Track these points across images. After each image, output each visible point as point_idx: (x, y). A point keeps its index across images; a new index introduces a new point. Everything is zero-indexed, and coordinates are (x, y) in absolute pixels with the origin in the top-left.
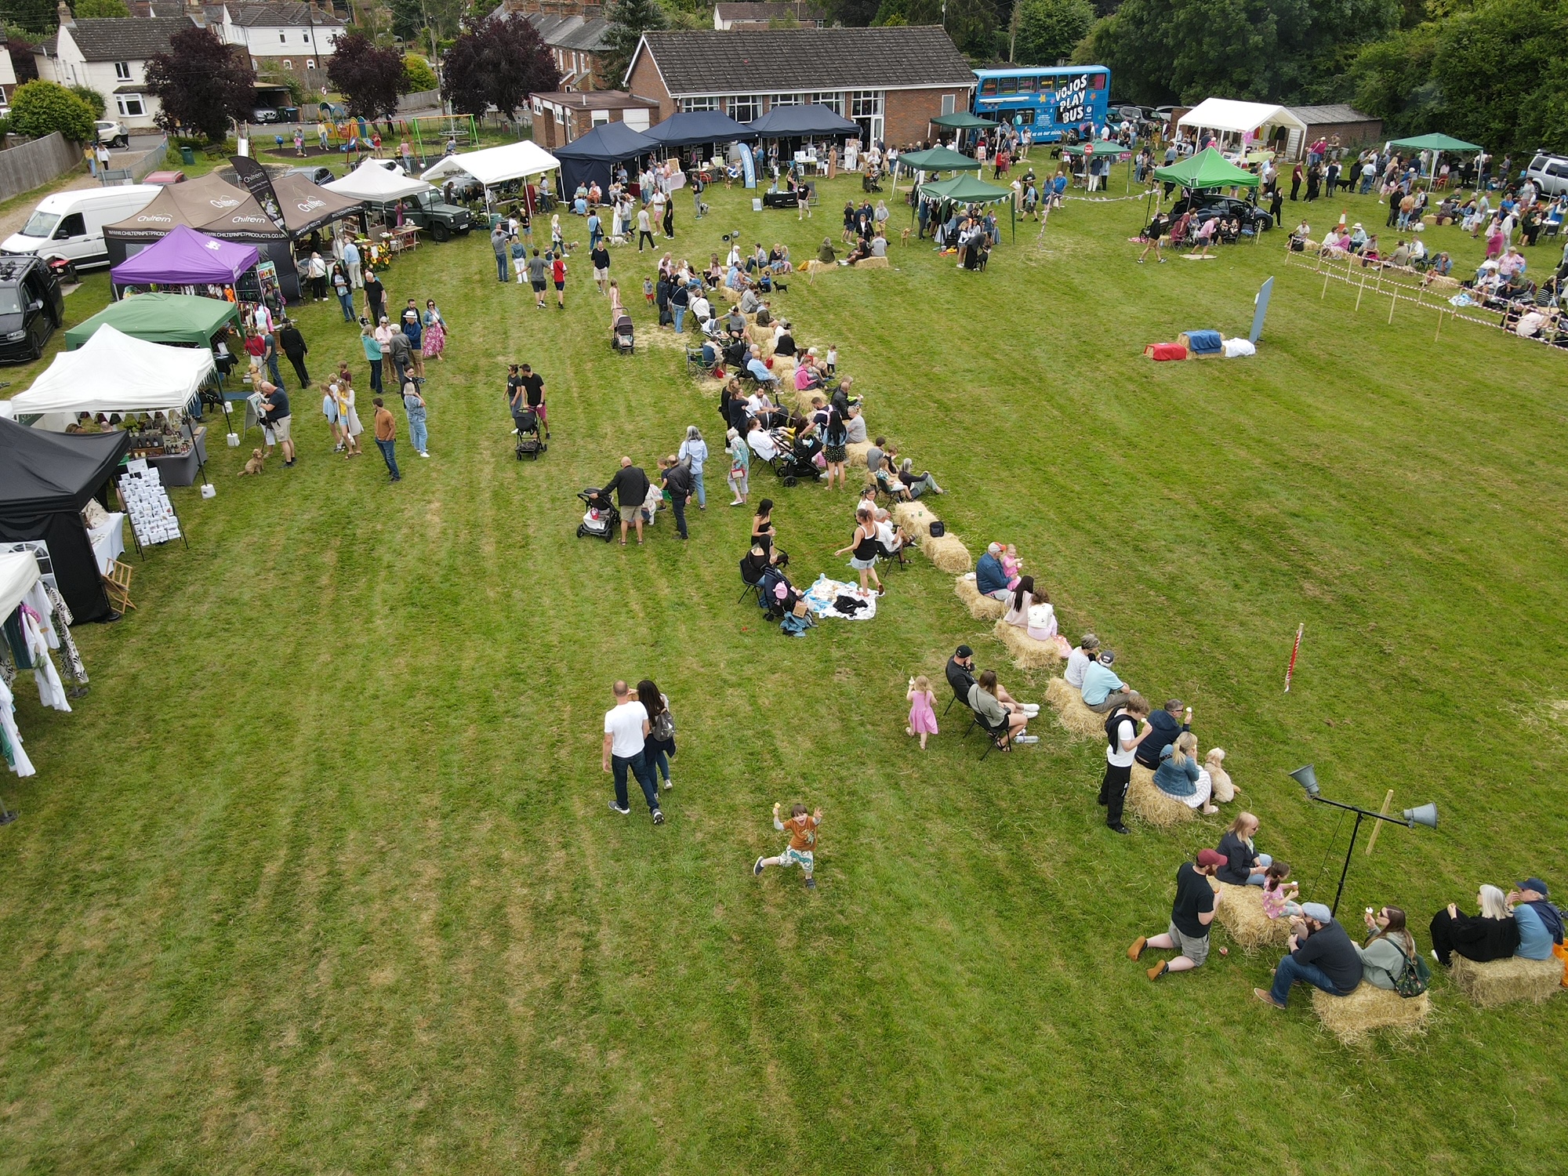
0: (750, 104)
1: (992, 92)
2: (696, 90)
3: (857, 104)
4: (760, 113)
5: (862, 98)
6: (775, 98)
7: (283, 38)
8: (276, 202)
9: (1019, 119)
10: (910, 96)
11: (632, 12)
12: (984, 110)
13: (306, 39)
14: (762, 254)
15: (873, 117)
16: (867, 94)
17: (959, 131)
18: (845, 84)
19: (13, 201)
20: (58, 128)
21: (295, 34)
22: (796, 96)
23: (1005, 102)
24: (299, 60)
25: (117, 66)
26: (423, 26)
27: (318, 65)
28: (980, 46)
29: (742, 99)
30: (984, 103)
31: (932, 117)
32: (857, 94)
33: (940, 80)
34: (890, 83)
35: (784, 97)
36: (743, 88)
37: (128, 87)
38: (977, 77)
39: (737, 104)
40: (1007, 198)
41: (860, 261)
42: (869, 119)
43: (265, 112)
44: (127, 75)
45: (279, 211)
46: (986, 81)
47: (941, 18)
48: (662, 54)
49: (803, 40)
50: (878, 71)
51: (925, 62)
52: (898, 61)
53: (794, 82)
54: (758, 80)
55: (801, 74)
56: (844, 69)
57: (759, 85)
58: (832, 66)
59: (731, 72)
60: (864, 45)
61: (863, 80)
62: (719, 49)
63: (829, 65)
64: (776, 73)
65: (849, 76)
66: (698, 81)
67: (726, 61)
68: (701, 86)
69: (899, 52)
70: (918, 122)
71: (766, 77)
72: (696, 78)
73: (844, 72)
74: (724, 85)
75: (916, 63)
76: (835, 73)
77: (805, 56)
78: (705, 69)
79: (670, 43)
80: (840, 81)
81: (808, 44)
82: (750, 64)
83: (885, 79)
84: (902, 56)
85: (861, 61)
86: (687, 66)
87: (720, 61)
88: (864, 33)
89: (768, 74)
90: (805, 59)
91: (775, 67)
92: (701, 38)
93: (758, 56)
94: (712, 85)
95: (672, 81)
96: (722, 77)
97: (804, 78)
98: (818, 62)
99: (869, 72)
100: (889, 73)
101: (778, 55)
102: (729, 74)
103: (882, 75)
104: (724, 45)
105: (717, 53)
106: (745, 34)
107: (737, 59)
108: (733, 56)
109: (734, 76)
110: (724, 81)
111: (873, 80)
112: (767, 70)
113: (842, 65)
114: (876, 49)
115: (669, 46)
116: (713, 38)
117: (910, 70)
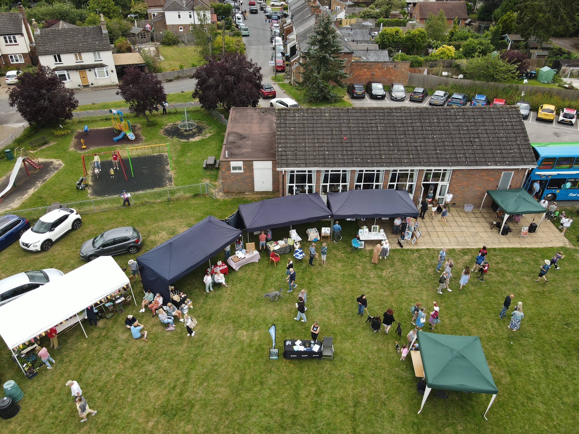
0: (341, 173)
1: (550, 167)
2: (297, 166)
3: (428, 176)
5: (433, 172)
6: (361, 171)
9: (568, 185)
10: (474, 172)
15: (440, 183)
16: (437, 170)
18: (419, 164)
21: (185, 14)
23: (558, 174)
24: (185, 26)
25: (55, 57)
33: (503, 163)
34: (458, 164)
36: (335, 165)
37: (60, 67)
42: (437, 185)
44: (60, 61)
48: (283, 129)
49: (398, 118)
50: (451, 152)
51: (494, 143)
52: (471, 141)
53: (378, 161)
54: (349, 157)
55: (386, 152)
56: (423, 148)
57: (349, 162)
58: (414, 144)
59: (330, 149)
60: (446, 124)
61: (435, 160)
62: (328, 125)
63: (412, 143)
64: (366, 150)
65: (425, 156)
66: (301, 156)
67: (329, 137)
68: (302, 161)
69: (474, 132)
70: (477, 189)
71: (356, 155)
72: (301, 153)
73: (422, 151)
74: (321, 161)
75: (487, 143)
76: (414, 152)
77: (394, 134)
78: (311, 145)
79: (293, 118)
80: (416, 160)
81: (400, 121)
82: (348, 141)
83: (455, 160)
84: (476, 136)
85: (439, 140)
86: (298, 141)
87: (325, 137)
88: (449, 112)
89: (359, 152)
90: (394, 137)
91: (367, 144)
92: (317, 114)
93: (357, 132)
94: (311, 161)
95: (282, 155)
96: (321, 153)
97: (387, 156)
98: (403, 141)
99: (443, 152)
100: (460, 154)
101: (373, 132)
102: (328, 150)
103: (453, 156)
104: (333, 121)
105: (325, 129)
106: (353, 111)
107: (339, 136)
108: (337, 132)
109: (331, 153)
110: (322, 157)
111: (444, 160)
112: (359, 148)
113: (422, 144)
114: (455, 128)
115: (291, 122)
116: (327, 115)
117: (479, 151)
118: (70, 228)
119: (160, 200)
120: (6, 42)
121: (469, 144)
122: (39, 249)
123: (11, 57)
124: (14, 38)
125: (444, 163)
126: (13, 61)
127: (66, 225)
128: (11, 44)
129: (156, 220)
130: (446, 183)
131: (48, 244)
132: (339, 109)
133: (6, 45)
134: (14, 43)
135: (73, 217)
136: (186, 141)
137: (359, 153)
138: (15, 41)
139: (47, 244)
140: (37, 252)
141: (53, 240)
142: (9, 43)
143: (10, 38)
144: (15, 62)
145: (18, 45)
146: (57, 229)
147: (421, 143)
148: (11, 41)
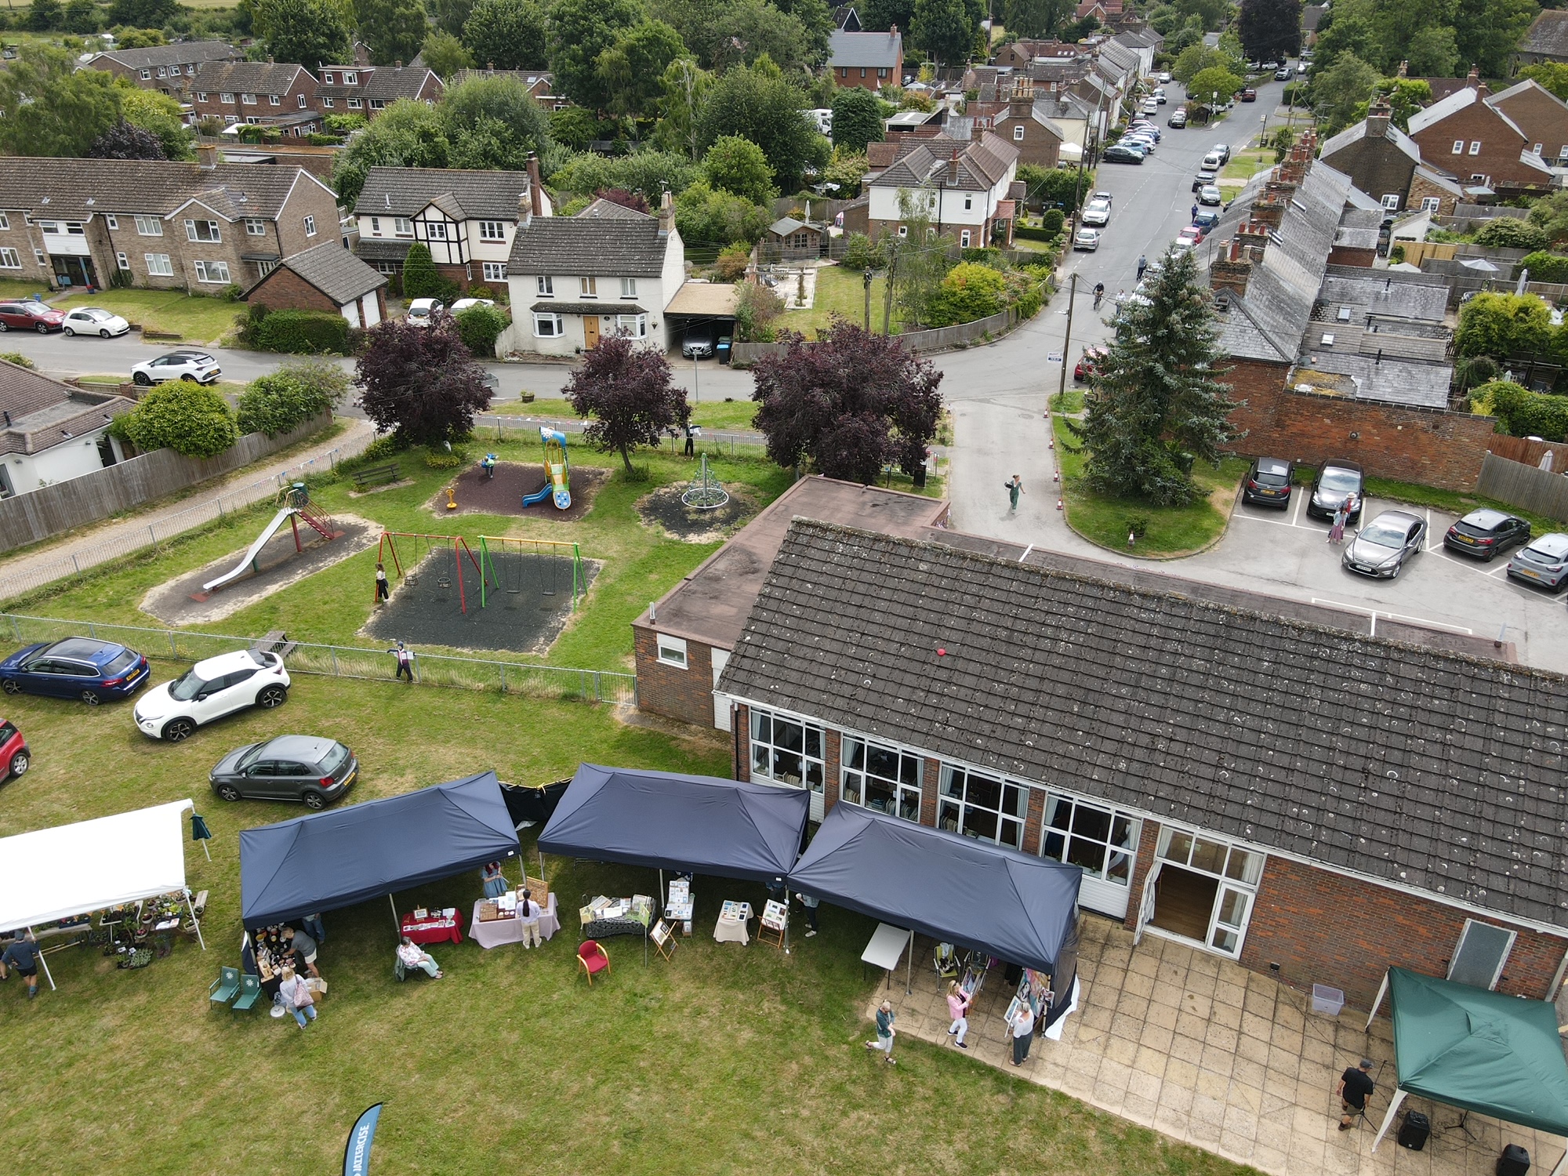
15: (1225, 882)
25: (541, 280)
37: (546, 304)
42: (1212, 883)
44: (550, 290)
48: (783, 581)
49: (1138, 627)
50: (1272, 788)
51: (1459, 804)
52: (1365, 772)
53: (1007, 749)
54: (928, 713)
55: (1047, 729)
56: (1176, 748)
57: (918, 727)
58: (1149, 726)
59: (883, 673)
60: (1300, 689)
61: (1201, 802)
62: (911, 599)
63: (1146, 722)
64: (986, 706)
65: (1171, 777)
66: (794, 673)
67: (898, 636)
68: (789, 689)
69: (1395, 740)
71: (951, 712)
72: (796, 664)
73: (1169, 758)
74: (840, 703)
75: (1428, 796)
76: (1139, 754)
77: (1103, 675)
78: (836, 647)
79: (823, 556)
80: (1133, 783)
81: (1141, 640)
82: (946, 662)
83: (1272, 821)
84: (1397, 756)
85: (1249, 737)
86: (807, 626)
87: (887, 633)
88: (1331, 648)
89: (964, 705)
90: (1096, 684)
91: (999, 688)
92: (897, 559)
93: (985, 643)
94: (813, 696)
95: (744, 656)
96: (852, 678)
97: (1044, 743)
98: (1121, 705)
99: (1241, 781)
100: (1302, 805)
101: (1038, 653)
102: (874, 676)
103: (1273, 806)
104: (933, 593)
105: (897, 609)
106: (1006, 573)
107: (927, 639)
108: (927, 627)
109: (880, 686)
110: (847, 690)
111: (1232, 810)
112: (970, 692)
113: (1181, 735)
114: (1326, 710)
115: (814, 565)
116: (923, 567)
117: (1381, 816)
118: (252, 701)
119: (481, 685)
120: (484, 234)
121: (1358, 779)
122: (159, 736)
123: (488, 267)
124: (500, 227)
125: (1227, 821)
126: (489, 276)
127: (243, 694)
128: (492, 239)
129: (431, 738)
130: (1246, 885)
131: (182, 726)
132: (965, 558)
133: (482, 242)
134: (497, 238)
135: (266, 677)
136: (676, 537)
137: (961, 707)
138: (501, 235)
139: (179, 730)
140: (151, 739)
141: (199, 722)
142: (488, 238)
143: (491, 227)
144: (493, 280)
145: (504, 243)
146: (212, 699)
147: (1178, 730)
148: (492, 235)
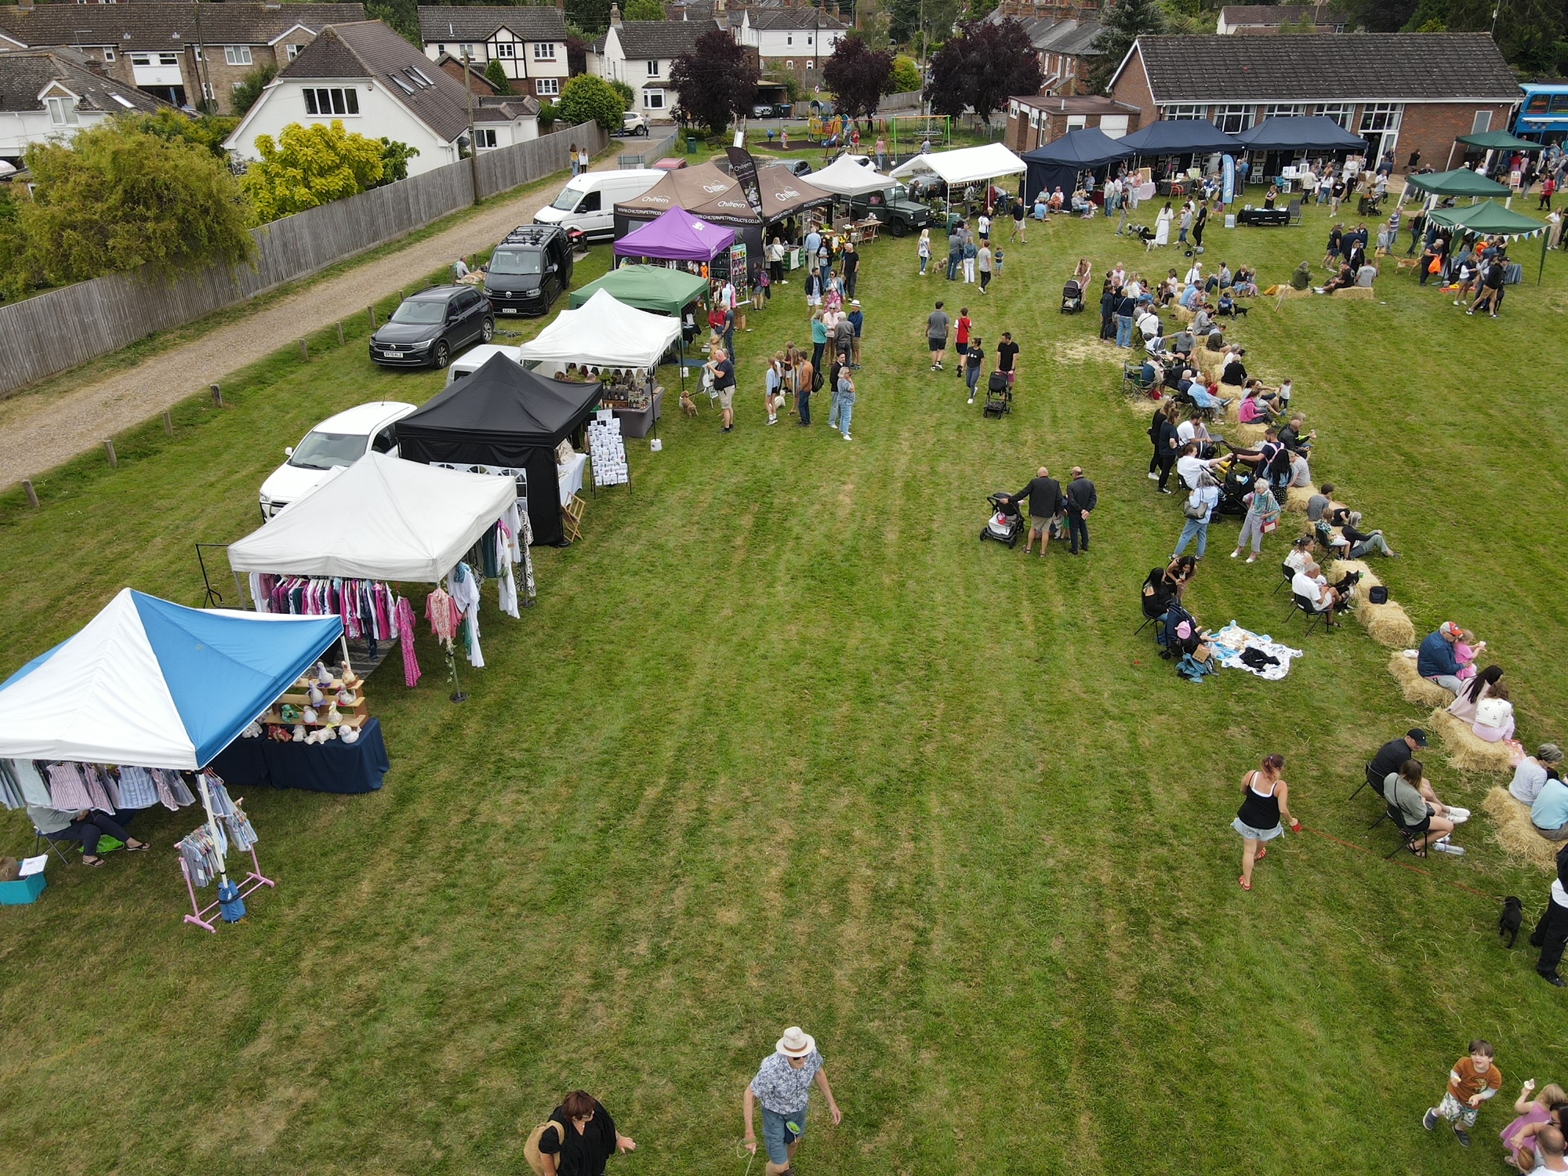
0: (1242, 113)
1: (1542, 110)
2: (1184, 97)
3: (1368, 117)
4: (1251, 123)
5: (1376, 111)
6: (1272, 108)
7: (790, 39)
8: (758, 191)
10: (1435, 110)
11: (1129, 16)
12: (1526, 130)
13: (810, 42)
14: (1227, 274)
15: (1385, 132)
16: (1383, 106)
17: (1490, 153)
18: (1358, 95)
19: (550, 177)
20: (595, 117)
21: (800, 36)
22: (1297, 107)
23: (1556, 122)
24: (800, 61)
25: (650, 64)
26: (918, 29)
27: (816, 66)
28: (1535, 58)
29: (1233, 108)
30: (1528, 123)
31: (1460, 134)
32: (1370, 106)
33: (1476, 94)
34: (1414, 95)
35: (1281, 108)
36: (1237, 96)
37: (655, 83)
38: (1525, 92)
39: (1227, 113)
40: (1540, 232)
41: (1340, 290)
43: (762, 108)
44: (656, 73)
45: (759, 199)
46: (1536, 97)
47: (1490, 24)
48: (1153, 59)
49: (1316, 46)
50: (1401, 82)
51: (1461, 74)
52: (1428, 71)
53: (1297, 92)
54: (1256, 88)
55: (1309, 83)
56: (1359, 78)
57: (1256, 93)
58: (1346, 74)
59: (1226, 80)
60: (1389, 53)
61: (1380, 90)
62: (1217, 54)
63: (1343, 73)
64: (1278, 81)
65: (1365, 86)
66: (1187, 88)
67: (1223, 67)
68: (1190, 93)
69: (1431, 61)
70: (1440, 141)
71: (1265, 86)
72: (1186, 85)
74: (1216, 92)
75: (1452, 73)
76: (1348, 83)
77: (1316, 63)
78: (1198, 76)
79: (1165, 47)
80: (1352, 91)
81: (1321, 50)
82: (1251, 71)
83: (1408, 94)
84: (1434, 65)
85: (1383, 70)
86: (1178, 72)
87: (1217, 67)
88: (1391, 39)
89: (1269, 83)
90: (1315, 66)
91: (1278, 75)
92: (1199, 42)
93: (1262, 62)
94: (1203, 93)
95: (1159, 87)
96: (1215, 84)
97: (1310, 87)
98: (1330, 71)
99: (1389, 82)
100: (1414, 84)
101: (1285, 61)
102: (1223, 82)
103: (1405, 86)
104: (1224, 50)
105: (1214, 59)
106: (1250, 39)
107: (1237, 66)
108: (1232, 62)
109: (1229, 84)
110: (1216, 88)
112: (1268, 78)
114: (1402, 57)
115: (1163, 51)
116: (1212, 43)
117: (1441, 82)
120: (537, 54)
121: (1426, 73)
123: (540, 83)
124: (551, 47)
125: (1392, 93)
126: (540, 91)
128: (545, 58)
130: (1394, 132)
133: (536, 61)
134: (549, 57)
138: (552, 54)
142: (541, 57)
143: (544, 47)
144: (544, 93)
145: (554, 60)
147: (1356, 73)
148: (545, 54)
